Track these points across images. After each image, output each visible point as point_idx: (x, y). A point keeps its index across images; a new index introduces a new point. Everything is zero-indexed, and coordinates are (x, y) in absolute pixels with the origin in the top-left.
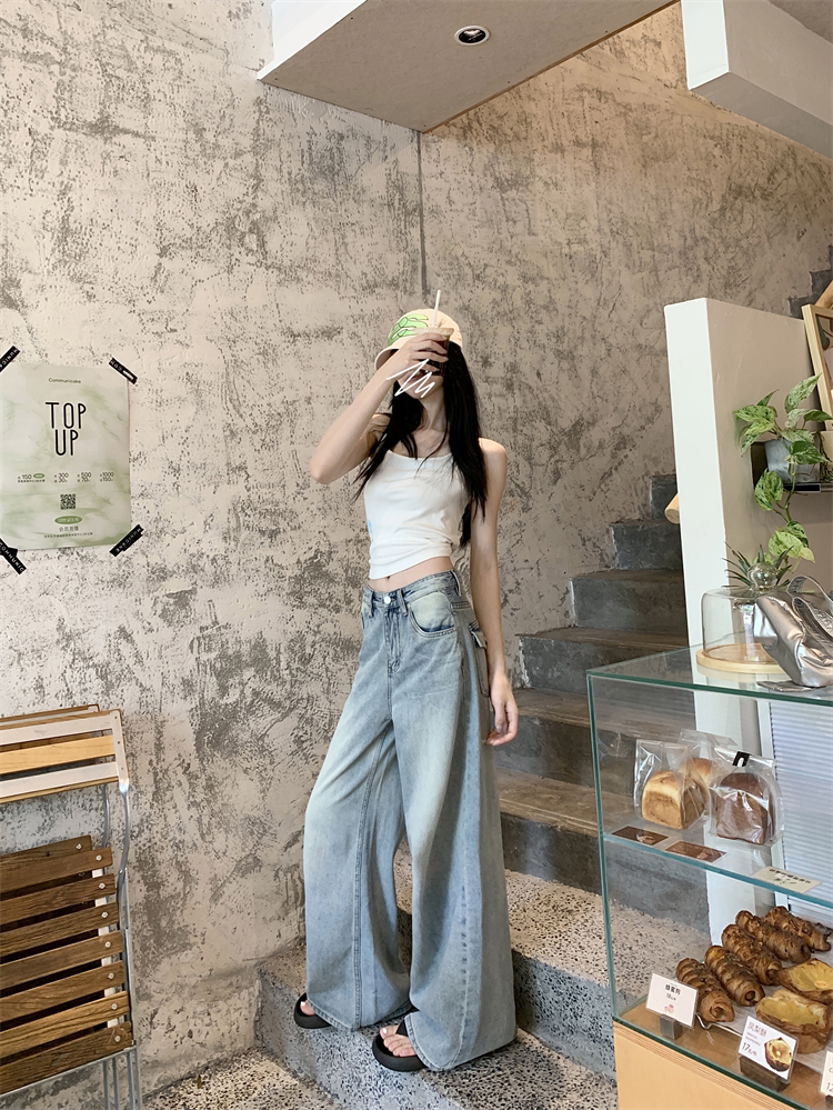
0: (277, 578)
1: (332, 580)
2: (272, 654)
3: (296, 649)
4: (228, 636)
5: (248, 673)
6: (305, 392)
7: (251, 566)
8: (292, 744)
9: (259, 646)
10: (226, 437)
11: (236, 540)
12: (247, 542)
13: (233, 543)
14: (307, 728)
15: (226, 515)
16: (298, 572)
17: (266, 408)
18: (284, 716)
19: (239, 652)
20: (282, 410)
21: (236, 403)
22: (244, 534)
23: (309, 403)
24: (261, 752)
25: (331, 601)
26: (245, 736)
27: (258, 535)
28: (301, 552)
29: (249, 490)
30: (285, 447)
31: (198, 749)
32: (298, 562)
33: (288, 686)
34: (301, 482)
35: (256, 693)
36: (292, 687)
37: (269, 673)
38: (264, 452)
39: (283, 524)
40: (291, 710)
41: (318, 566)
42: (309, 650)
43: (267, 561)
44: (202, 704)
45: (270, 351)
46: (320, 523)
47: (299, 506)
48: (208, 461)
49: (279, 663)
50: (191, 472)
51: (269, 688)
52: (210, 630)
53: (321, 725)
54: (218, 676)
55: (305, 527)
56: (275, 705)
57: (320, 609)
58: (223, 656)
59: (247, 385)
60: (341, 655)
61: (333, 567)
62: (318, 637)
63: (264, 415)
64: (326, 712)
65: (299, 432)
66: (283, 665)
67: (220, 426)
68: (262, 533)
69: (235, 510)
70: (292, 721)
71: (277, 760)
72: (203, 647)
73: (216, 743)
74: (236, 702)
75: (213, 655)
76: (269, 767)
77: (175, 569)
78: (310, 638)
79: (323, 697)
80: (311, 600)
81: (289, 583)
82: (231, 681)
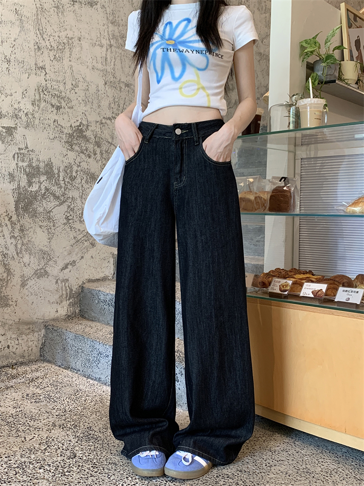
0: (59, 132)
1: (88, 141)
2: (56, 171)
3: (68, 171)
4: (33, 156)
5: (43, 178)
6: (77, 34)
7: (46, 122)
8: (64, 220)
9: (49, 165)
10: (35, 49)
11: (38, 106)
12: (44, 109)
13: (37, 108)
14: (71, 213)
15: (34, 92)
16: (71, 132)
17: (57, 38)
18: (61, 204)
19: (38, 166)
20: (65, 41)
21: (41, 32)
22: (43, 104)
23: (80, 41)
24: (49, 219)
25: (87, 151)
26: (41, 209)
27: (50, 106)
28: (72, 121)
29: (46, 81)
30: (66, 62)
31: (16, 210)
32: (71, 126)
33: (63, 189)
34: (74, 83)
35: (47, 189)
36: (65, 190)
37: (54, 181)
38: (55, 62)
39: (63, 104)
40: (64, 202)
41: (81, 131)
42: (74, 174)
43: (55, 121)
44: (19, 187)
45: (61, 7)
46: (82, 108)
47: (72, 96)
48: (25, 60)
49: (59, 176)
50: (16, 64)
51: (54, 188)
52: (23, 151)
53: (78, 214)
54: (27, 175)
55: (75, 108)
56: (57, 198)
57: (81, 154)
58: (30, 166)
59: (47, 23)
60: (89, 181)
61: (88, 134)
62: (79, 168)
63: (56, 42)
64: (80, 207)
65: (73, 55)
66: (61, 178)
67: (32, 42)
68: (53, 106)
69: (39, 90)
70: (64, 208)
71: (57, 225)
72: (20, 158)
73: (26, 209)
74: (37, 191)
75: (25, 164)
76: (52, 227)
77: (6, 114)
78: (75, 168)
79: (79, 199)
80: (76, 148)
81: (66, 136)
82: (34, 180)
